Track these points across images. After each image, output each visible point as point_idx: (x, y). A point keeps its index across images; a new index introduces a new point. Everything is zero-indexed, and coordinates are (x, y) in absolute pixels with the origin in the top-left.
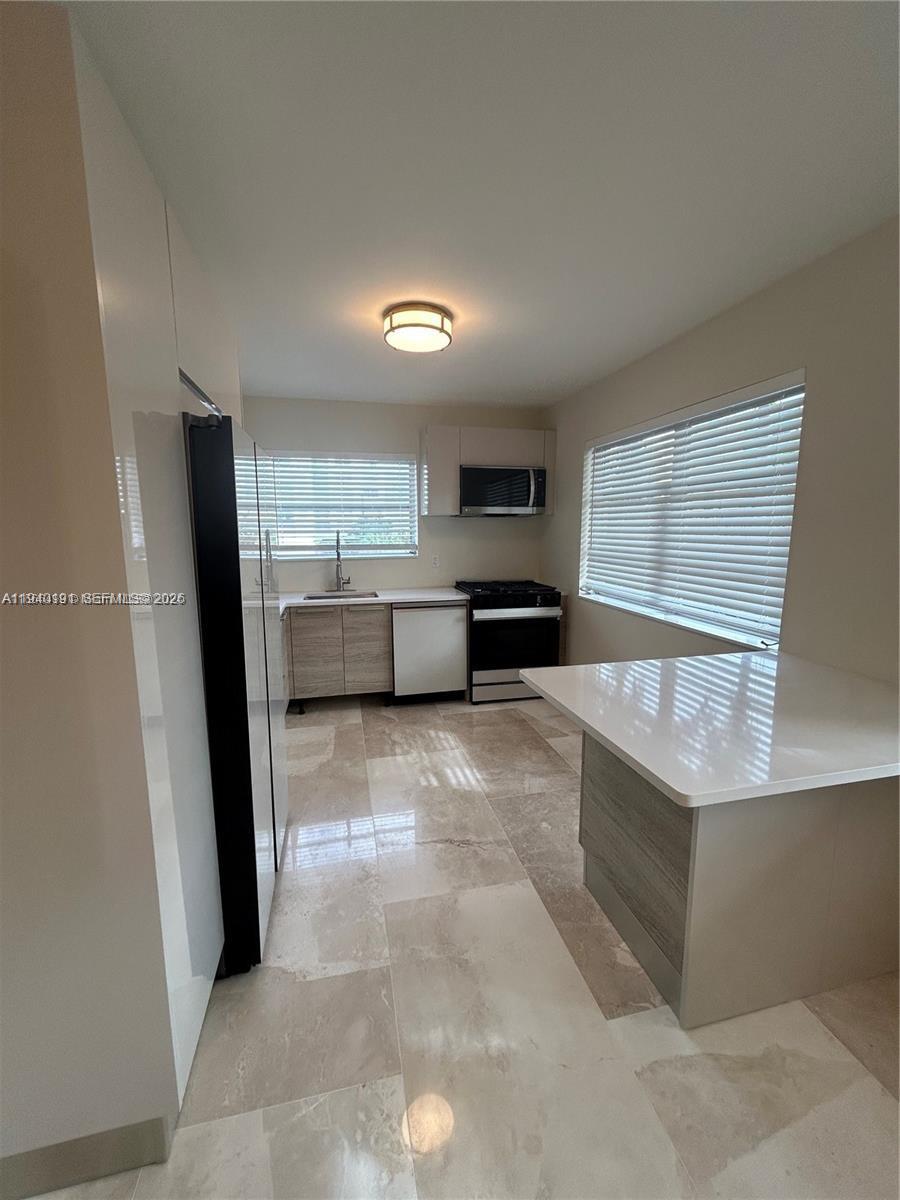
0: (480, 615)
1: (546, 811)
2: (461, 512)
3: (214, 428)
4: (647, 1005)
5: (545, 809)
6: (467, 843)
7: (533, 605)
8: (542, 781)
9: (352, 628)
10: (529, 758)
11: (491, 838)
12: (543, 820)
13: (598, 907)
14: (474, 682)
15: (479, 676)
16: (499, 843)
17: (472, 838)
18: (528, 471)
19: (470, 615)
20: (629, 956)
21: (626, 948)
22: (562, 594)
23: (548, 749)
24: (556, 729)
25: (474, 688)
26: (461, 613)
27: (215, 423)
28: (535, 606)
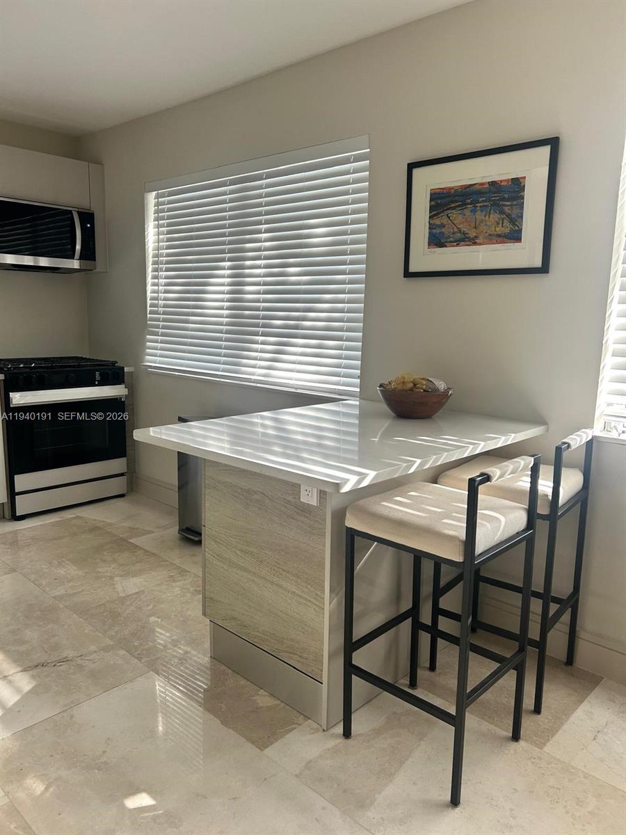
0: (21, 399)
1: (151, 607)
4: (294, 726)
5: (148, 606)
6: (66, 660)
7: (91, 384)
8: (136, 580)
10: (114, 561)
11: (93, 648)
12: (150, 615)
13: (230, 671)
14: (17, 490)
15: (24, 482)
16: (106, 649)
17: (70, 653)
18: (70, 212)
19: (5, 401)
20: (269, 699)
21: (266, 693)
22: (126, 369)
23: (135, 548)
24: (137, 529)
25: (18, 497)
28: (93, 385)
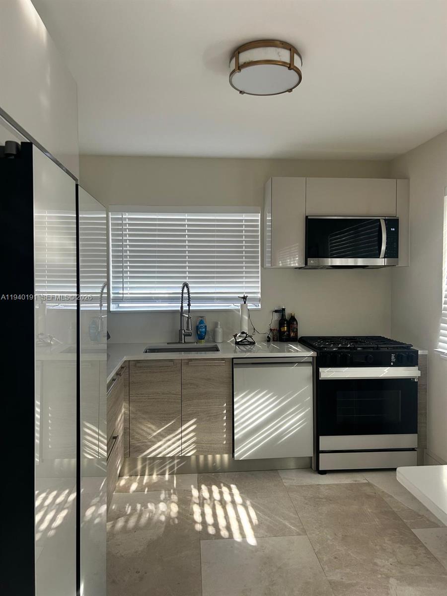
0: (327, 373)
2: (306, 263)
3: (13, 157)
7: (387, 364)
9: (191, 384)
14: (321, 449)
15: (327, 442)
18: (378, 221)
19: (316, 374)
22: (420, 352)
23: (416, 543)
25: (321, 455)
26: (308, 370)
27: (14, 152)
28: (388, 365)
